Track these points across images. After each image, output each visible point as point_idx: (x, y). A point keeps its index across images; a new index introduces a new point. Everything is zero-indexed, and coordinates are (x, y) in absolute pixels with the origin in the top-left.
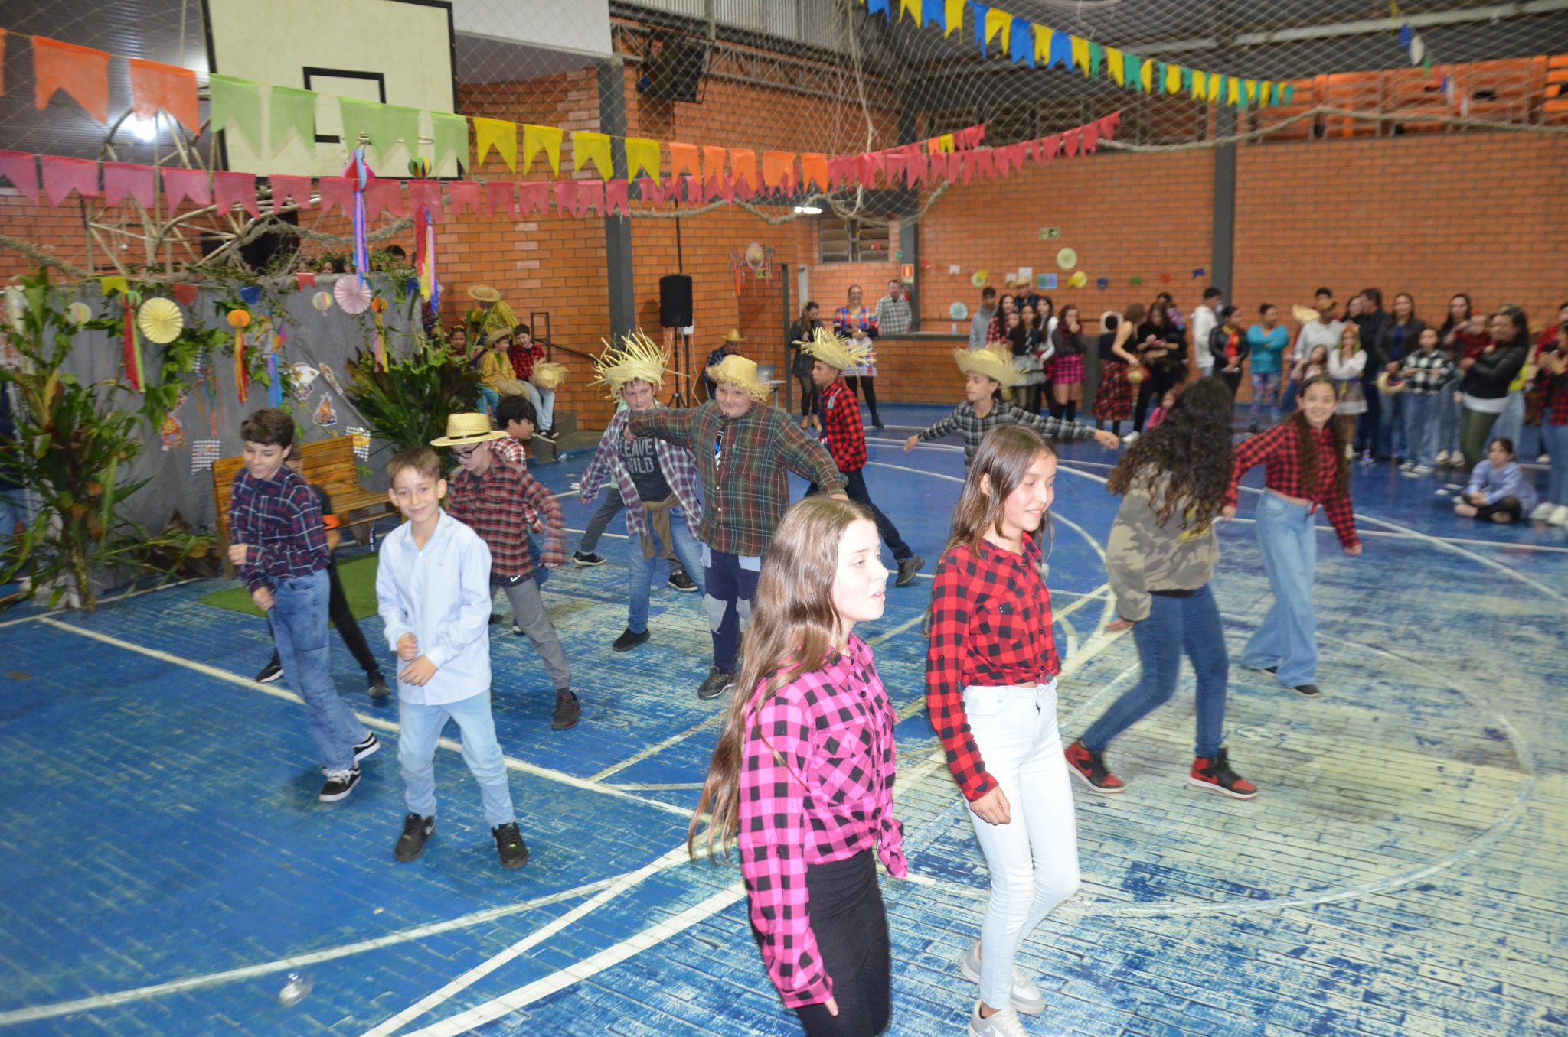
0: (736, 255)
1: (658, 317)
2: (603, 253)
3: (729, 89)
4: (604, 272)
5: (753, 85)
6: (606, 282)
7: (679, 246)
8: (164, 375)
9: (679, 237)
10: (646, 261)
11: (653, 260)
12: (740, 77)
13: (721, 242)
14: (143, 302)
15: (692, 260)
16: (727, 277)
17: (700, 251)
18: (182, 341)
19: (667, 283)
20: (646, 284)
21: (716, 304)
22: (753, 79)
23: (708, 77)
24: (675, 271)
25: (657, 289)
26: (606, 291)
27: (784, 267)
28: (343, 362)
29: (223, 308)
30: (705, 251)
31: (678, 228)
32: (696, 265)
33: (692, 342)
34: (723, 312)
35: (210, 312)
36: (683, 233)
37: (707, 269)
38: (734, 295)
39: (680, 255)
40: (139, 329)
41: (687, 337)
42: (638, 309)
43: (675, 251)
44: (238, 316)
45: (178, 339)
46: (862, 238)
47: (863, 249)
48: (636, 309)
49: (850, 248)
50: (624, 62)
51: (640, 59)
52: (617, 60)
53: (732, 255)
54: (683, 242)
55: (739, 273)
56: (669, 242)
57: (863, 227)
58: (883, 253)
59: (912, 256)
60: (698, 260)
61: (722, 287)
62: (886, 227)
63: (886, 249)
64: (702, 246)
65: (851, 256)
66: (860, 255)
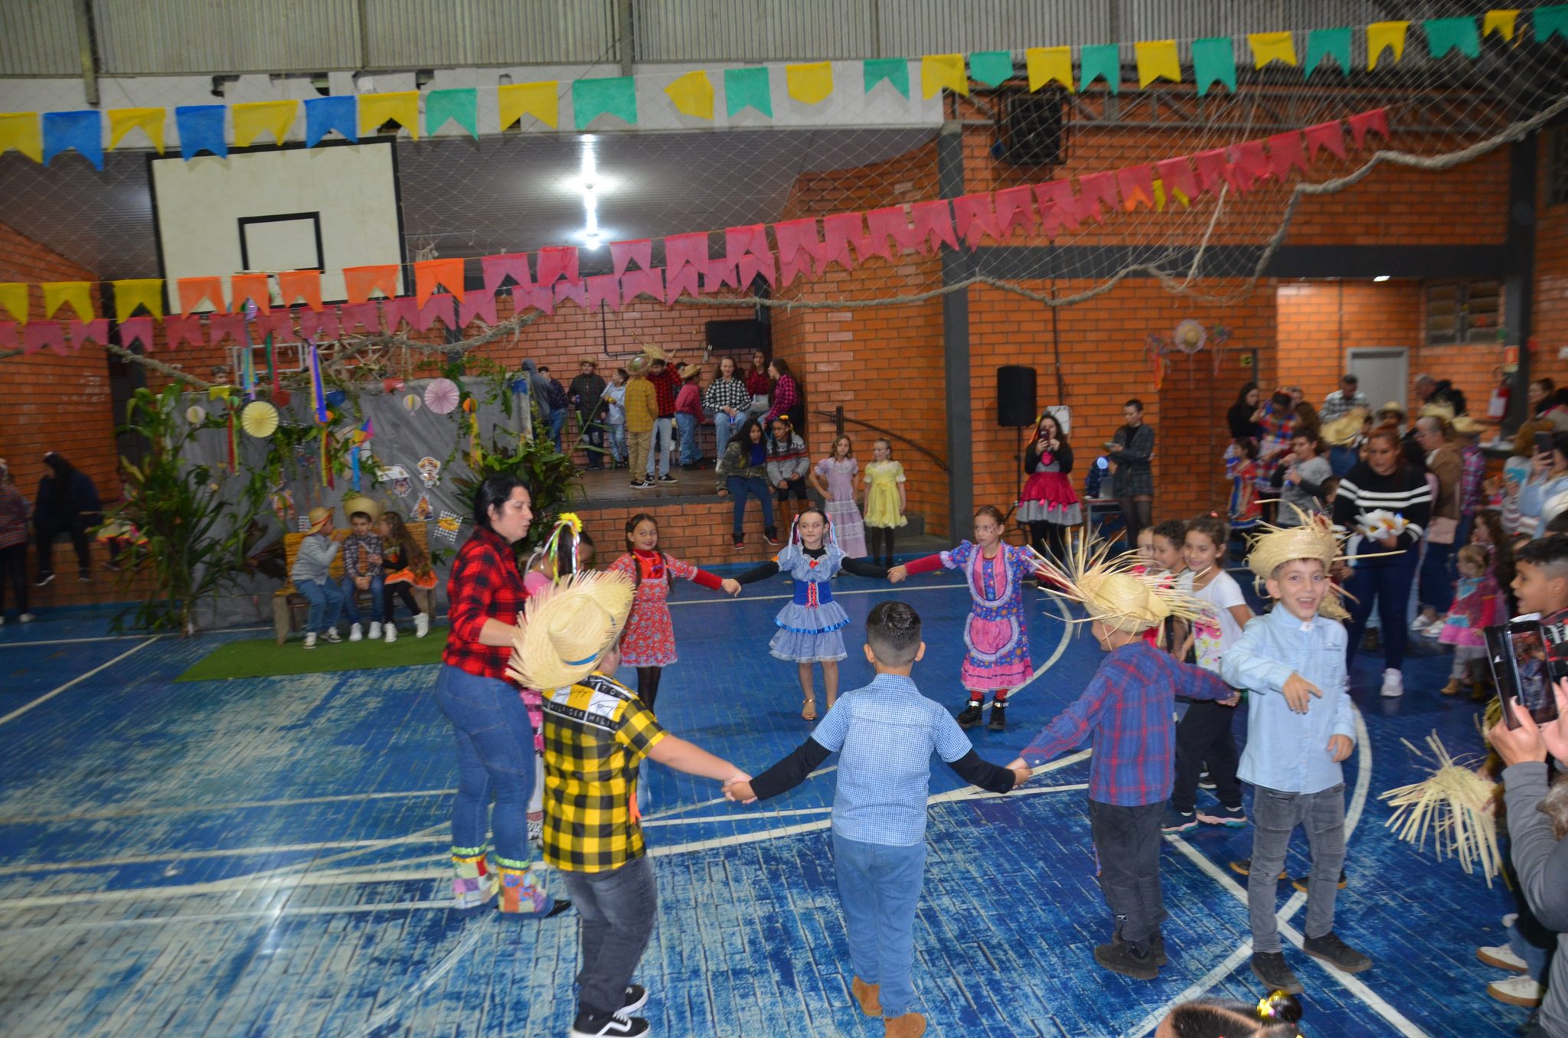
0: (1157, 340)
1: (994, 414)
2: (941, 341)
4: (942, 362)
6: (943, 374)
7: (1055, 331)
8: (267, 462)
9: (1054, 320)
10: (999, 349)
11: (1011, 349)
13: (1128, 325)
14: (245, 405)
15: (1079, 347)
16: (1139, 367)
17: (1091, 336)
19: (1007, 375)
20: (983, 377)
23: (1070, 131)
24: (1046, 360)
25: (994, 382)
26: (944, 383)
27: (1254, 352)
30: (1102, 336)
32: (1086, 353)
36: (1062, 316)
37: (1106, 357)
38: (1151, 389)
39: (1056, 343)
43: (1050, 337)
46: (1472, 312)
47: (1471, 326)
48: (975, 404)
49: (1458, 326)
50: (965, 127)
51: (991, 122)
52: (955, 127)
53: (1149, 340)
54: (1060, 326)
55: (1163, 361)
56: (1040, 326)
57: (1473, 296)
58: (1491, 330)
59: (1517, 334)
60: (1091, 347)
61: (1130, 378)
62: (1497, 295)
63: (1494, 324)
64: (1096, 330)
65: (1459, 335)
66: (1470, 332)
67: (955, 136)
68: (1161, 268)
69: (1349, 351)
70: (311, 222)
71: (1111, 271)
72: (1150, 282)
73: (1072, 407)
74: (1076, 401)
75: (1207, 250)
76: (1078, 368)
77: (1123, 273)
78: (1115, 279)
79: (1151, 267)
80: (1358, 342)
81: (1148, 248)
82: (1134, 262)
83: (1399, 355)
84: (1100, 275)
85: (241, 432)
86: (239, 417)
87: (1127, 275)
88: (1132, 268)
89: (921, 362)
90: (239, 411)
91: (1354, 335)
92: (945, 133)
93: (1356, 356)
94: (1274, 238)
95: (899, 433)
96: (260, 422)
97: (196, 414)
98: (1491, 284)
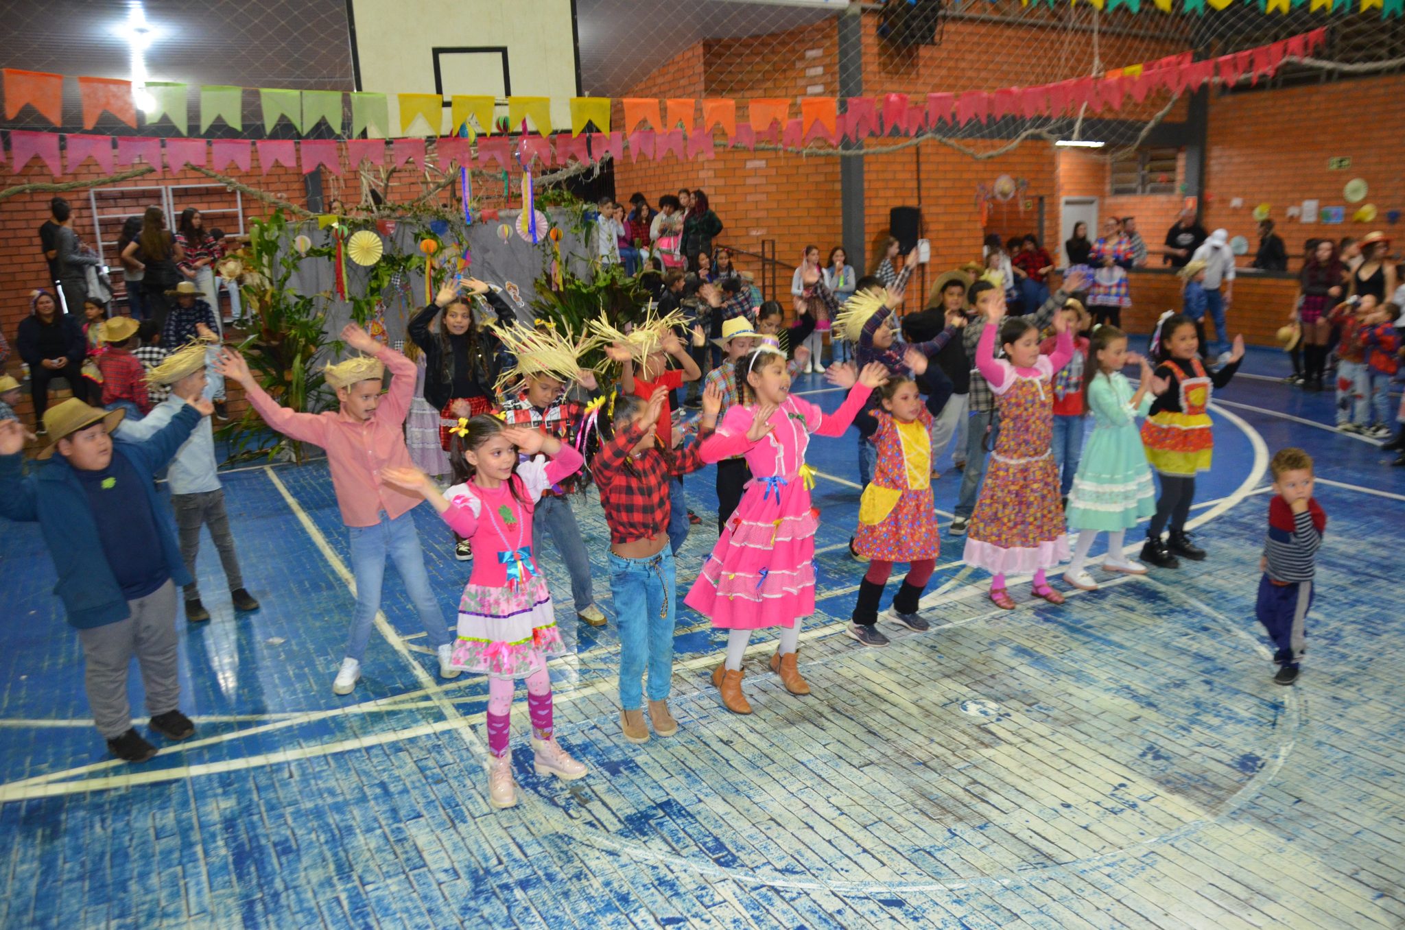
0: (983, 188)
2: (838, 186)
3: (983, 30)
4: (839, 203)
5: (1009, 25)
6: (840, 213)
7: (919, 180)
8: (368, 290)
9: (918, 171)
10: (881, 193)
11: (890, 193)
12: (996, 17)
13: (965, 176)
14: (351, 234)
15: (934, 193)
16: (971, 209)
17: (942, 184)
18: (383, 264)
19: (898, 212)
20: (877, 215)
21: (959, 234)
22: (1010, 19)
23: (947, 19)
24: (912, 203)
26: (840, 221)
27: (1041, 199)
28: (531, 282)
29: (417, 237)
30: (949, 184)
31: (918, 162)
32: (938, 197)
33: (928, 269)
34: (965, 242)
35: (409, 240)
36: (923, 167)
37: (949, 201)
38: (979, 226)
39: (919, 189)
40: (346, 254)
41: (922, 266)
42: (869, 238)
43: (914, 184)
44: (429, 244)
45: (378, 263)
46: (1151, 171)
47: (1151, 181)
48: (867, 238)
49: (1140, 180)
50: (864, 10)
51: (880, 6)
52: (856, 9)
53: (978, 188)
54: (923, 176)
55: (986, 205)
56: (908, 176)
57: (1152, 159)
58: (1169, 185)
59: (1196, 189)
60: (940, 193)
61: (966, 218)
62: (1174, 158)
63: (1173, 181)
64: (945, 179)
65: (1140, 188)
66: (1148, 187)
67: (855, 17)
68: (1050, 132)
69: (1063, 199)
70: (499, 55)
71: (1016, 133)
72: (1040, 144)
73: (931, 241)
74: (933, 235)
75: (1084, 120)
76: (933, 210)
77: (1024, 135)
78: (1019, 140)
79: (1044, 131)
80: (1069, 192)
81: (1039, 118)
82: (1031, 127)
83: (1091, 202)
84: (1009, 137)
85: (349, 260)
86: (346, 245)
87: (1026, 138)
88: (1030, 131)
89: (812, 204)
90: (346, 240)
91: (1067, 187)
92: (850, 13)
93: (1068, 203)
94: (1160, 114)
95: (787, 263)
96: (367, 251)
97: (303, 243)
98: (1169, 152)
